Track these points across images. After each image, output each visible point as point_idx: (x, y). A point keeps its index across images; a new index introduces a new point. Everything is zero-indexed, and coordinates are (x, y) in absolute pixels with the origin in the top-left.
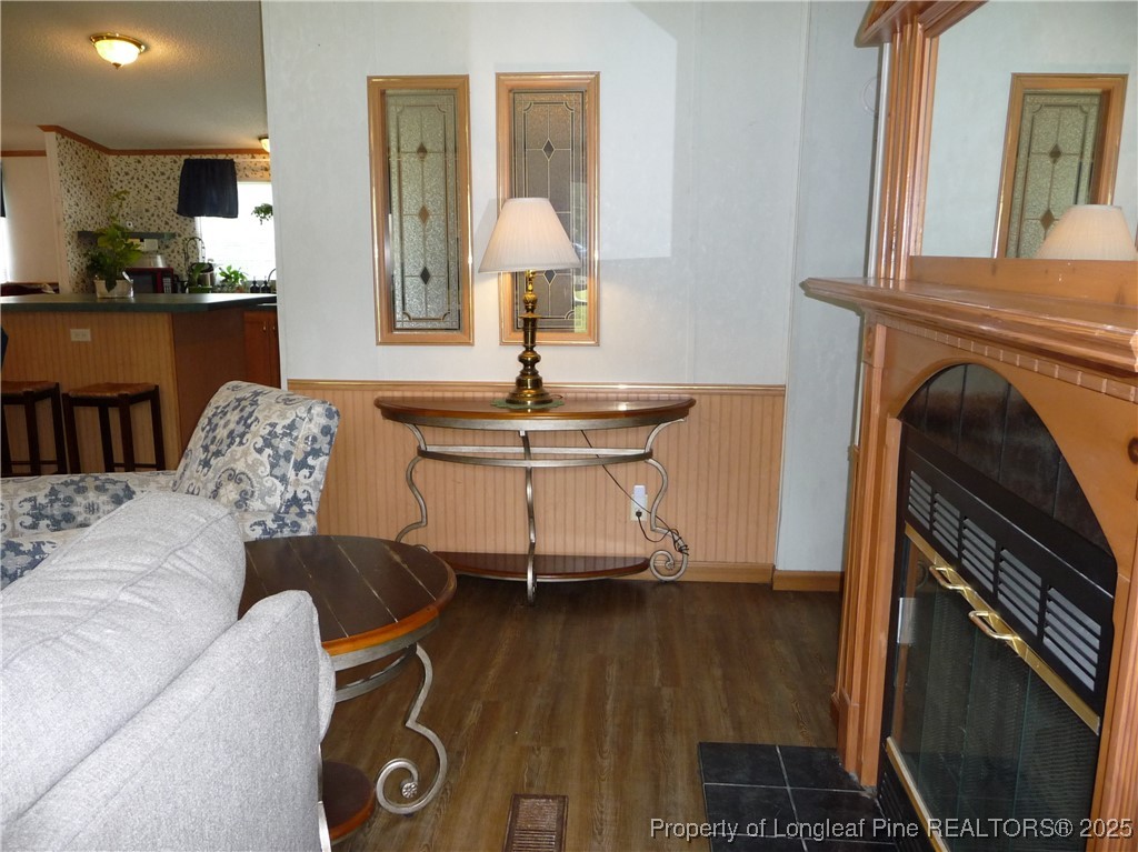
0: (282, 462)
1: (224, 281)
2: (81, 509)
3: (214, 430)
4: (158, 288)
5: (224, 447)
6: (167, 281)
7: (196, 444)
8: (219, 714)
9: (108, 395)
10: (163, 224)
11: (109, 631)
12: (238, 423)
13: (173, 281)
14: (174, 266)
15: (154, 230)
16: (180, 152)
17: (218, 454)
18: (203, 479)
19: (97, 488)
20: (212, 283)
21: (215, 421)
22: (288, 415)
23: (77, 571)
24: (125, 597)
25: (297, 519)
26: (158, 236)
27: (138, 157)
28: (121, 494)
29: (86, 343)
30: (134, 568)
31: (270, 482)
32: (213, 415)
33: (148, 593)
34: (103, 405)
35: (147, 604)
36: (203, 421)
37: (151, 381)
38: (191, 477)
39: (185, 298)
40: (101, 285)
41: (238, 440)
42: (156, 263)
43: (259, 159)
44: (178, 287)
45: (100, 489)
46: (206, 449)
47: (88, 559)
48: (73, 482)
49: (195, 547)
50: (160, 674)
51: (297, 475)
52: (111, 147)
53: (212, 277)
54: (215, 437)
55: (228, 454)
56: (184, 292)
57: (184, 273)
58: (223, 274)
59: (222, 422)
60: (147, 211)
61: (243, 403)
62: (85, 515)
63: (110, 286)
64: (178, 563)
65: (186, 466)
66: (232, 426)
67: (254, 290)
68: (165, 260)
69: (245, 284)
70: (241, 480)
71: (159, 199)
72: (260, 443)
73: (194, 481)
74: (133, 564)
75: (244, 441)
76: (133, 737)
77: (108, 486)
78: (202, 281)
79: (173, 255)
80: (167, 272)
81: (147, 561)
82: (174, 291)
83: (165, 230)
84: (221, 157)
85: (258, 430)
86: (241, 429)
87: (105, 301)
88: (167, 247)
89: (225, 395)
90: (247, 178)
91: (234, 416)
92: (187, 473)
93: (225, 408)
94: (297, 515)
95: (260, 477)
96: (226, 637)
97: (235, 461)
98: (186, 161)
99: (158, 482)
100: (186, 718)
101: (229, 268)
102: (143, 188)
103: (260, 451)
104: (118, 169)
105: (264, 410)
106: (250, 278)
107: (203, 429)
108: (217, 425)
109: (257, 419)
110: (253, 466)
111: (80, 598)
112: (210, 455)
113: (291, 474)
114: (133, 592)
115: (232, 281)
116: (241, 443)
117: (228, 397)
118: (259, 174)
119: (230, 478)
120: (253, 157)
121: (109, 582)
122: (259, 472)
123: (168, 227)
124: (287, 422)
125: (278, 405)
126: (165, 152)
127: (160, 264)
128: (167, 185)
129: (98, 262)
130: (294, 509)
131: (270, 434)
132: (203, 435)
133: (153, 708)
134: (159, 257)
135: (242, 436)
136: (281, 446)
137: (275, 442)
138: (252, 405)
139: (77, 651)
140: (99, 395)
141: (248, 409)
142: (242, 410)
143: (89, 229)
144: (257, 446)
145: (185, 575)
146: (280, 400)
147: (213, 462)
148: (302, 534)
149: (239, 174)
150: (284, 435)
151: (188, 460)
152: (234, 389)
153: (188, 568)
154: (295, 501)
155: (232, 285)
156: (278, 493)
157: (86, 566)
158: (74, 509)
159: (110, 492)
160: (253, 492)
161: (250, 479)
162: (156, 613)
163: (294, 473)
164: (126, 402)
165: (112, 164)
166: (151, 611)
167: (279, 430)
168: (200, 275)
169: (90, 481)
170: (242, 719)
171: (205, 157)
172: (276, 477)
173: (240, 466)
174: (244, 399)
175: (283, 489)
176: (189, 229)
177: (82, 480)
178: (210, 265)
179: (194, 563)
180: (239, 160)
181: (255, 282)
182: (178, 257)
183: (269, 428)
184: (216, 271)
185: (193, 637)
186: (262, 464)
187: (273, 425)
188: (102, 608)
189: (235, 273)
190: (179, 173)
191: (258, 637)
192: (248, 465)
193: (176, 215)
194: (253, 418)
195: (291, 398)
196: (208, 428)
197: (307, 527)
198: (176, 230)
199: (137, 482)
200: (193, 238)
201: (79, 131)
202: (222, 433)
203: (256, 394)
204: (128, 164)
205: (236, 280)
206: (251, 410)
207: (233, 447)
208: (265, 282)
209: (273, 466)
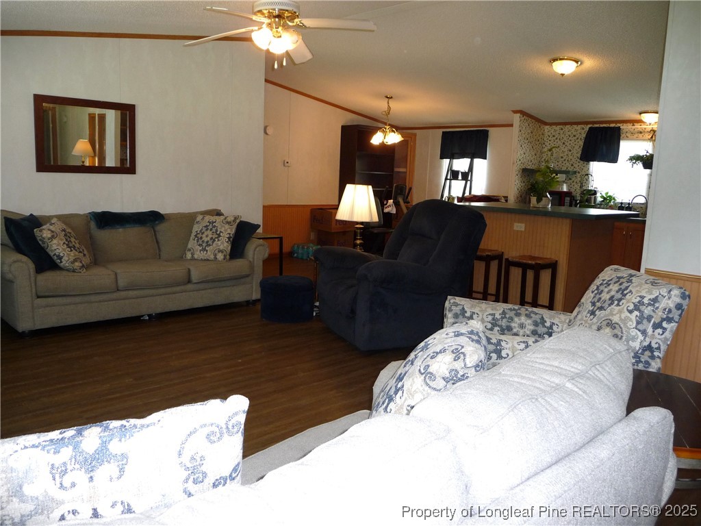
0: (645, 321)
1: (602, 201)
2: (516, 325)
3: (600, 294)
4: (561, 203)
5: (606, 305)
6: (567, 199)
7: (586, 300)
8: (614, 471)
9: (530, 262)
10: (570, 166)
11: (562, 403)
12: (617, 292)
13: (571, 199)
14: (572, 190)
15: (564, 169)
16: (586, 123)
17: (601, 308)
18: (589, 322)
19: (526, 315)
20: (595, 202)
21: (601, 288)
22: (654, 292)
23: (542, 363)
24: (569, 385)
25: (649, 360)
26: (566, 172)
27: (561, 126)
28: (539, 321)
29: (521, 231)
30: (572, 370)
31: (634, 332)
32: (600, 285)
33: (581, 387)
34: (525, 267)
35: (581, 393)
36: (593, 287)
37: (554, 257)
38: (582, 319)
39: (577, 210)
40: (534, 200)
41: (616, 302)
42: (562, 188)
43: (638, 126)
44: (573, 202)
45: (528, 316)
46: (593, 304)
47: (547, 358)
48: (514, 309)
49: (606, 365)
50: (586, 436)
51: (654, 332)
52: (547, 121)
53: (595, 199)
54: (600, 298)
55: (608, 310)
56: (576, 206)
57: (578, 195)
58: (602, 197)
59: (606, 290)
60: (562, 157)
61: (622, 280)
62: (518, 329)
63: (539, 200)
64: (597, 373)
65: (579, 312)
66: (613, 293)
67: (621, 208)
68: (568, 186)
69: (615, 204)
70: (615, 328)
71: (570, 151)
72: (632, 307)
73: (583, 322)
74: (572, 367)
75: (621, 304)
76: (570, 467)
77: (532, 315)
78: (588, 200)
79: (573, 184)
80: (568, 194)
81: (580, 367)
82: (571, 205)
83: (571, 169)
84: (612, 125)
85: (631, 299)
86: (619, 296)
87: (535, 209)
88: (570, 179)
89: (608, 273)
90: (627, 138)
91: (615, 287)
92: (579, 317)
93: (608, 281)
94: (649, 357)
95: (628, 328)
96: (621, 425)
97: (613, 315)
98: (590, 128)
99: (560, 318)
100: (598, 467)
101: (607, 193)
102: (561, 144)
103: (631, 312)
104: (549, 134)
105: (637, 286)
106: (619, 200)
107: (593, 292)
108: (602, 291)
109: (631, 291)
110: (625, 321)
111: (544, 379)
112: (596, 308)
113: (650, 330)
114: (573, 384)
115: (607, 202)
116: (618, 305)
117: (611, 275)
118: (636, 135)
119: (608, 325)
120: (633, 125)
121: (560, 374)
122: (628, 325)
123: (572, 167)
124: (652, 297)
125: (647, 286)
126: (577, 123)
127: (565, 189)
128: (576, 142)
129: (534, 187)
130: (647, 353)
131: (639, 302)
132: (592, 295)
133: (579, 454)
134: (565, 185)
135: (619, 300)
136: (646, 311)
137: (642, 308)
138: (628, 282)
139: (547, 409)
140: (525, 261)
141: (625, 285)
142: (621, 284)
143: (529, 167)
144: (629, 308)
145: (600, 381)
146: (647, 282)
147: (597, 313)
148: (651, 370)
149: (622, 136)
150: (649, 304)
151: (581, 309)
152: (615, 270)
153: (602, 377)
154: (649, 348)
155: (607, 204)
156: (639, 340)
157: (546, 362)
158: (513, 325)
159: (533, 319)
160: (622, 336)
161: (621, 328)
162: (586, 399)
163: (652, 330)
164: (538, 268)
165: (546, 131)
166: (584, 398)
167: (646, 301)
168: (588, 197)
169: (523, 310)
170: (625, 479)
171: (602, 126)
172: (639, 330)
173: (615, 319)
174: (622, 278)
175: (642, 338)
176: (585, 169)
177: (519, 309)
178: (595, 191)
179: (605, 375)
180: (623, 127)
181: (622, 203)
182: (576, 186)
183: (639, 299)
184: (598, 195)
185: (604, 419)
186: (631, 320)
187: (642, 297)
188: (557, 388)
189: (610, 197)
190: (585, 135)
191: (641, 431)
192: (621, 319)
193: (579, 160)
194: (628, 291)
195: (656, 281)
196: (596, 292)
197: (655, 366)
198: (577, 169)
199: (548, 316)
200: (587, 175)
201: (533, 112)
202: (605, 296)
203: (631, 276)
204: (555, 131)
205: (610, 201)
206: (627, 285)
207: (612, 306)
208: (629, 204)
209: (638, 323)
